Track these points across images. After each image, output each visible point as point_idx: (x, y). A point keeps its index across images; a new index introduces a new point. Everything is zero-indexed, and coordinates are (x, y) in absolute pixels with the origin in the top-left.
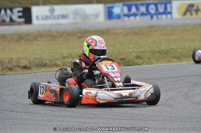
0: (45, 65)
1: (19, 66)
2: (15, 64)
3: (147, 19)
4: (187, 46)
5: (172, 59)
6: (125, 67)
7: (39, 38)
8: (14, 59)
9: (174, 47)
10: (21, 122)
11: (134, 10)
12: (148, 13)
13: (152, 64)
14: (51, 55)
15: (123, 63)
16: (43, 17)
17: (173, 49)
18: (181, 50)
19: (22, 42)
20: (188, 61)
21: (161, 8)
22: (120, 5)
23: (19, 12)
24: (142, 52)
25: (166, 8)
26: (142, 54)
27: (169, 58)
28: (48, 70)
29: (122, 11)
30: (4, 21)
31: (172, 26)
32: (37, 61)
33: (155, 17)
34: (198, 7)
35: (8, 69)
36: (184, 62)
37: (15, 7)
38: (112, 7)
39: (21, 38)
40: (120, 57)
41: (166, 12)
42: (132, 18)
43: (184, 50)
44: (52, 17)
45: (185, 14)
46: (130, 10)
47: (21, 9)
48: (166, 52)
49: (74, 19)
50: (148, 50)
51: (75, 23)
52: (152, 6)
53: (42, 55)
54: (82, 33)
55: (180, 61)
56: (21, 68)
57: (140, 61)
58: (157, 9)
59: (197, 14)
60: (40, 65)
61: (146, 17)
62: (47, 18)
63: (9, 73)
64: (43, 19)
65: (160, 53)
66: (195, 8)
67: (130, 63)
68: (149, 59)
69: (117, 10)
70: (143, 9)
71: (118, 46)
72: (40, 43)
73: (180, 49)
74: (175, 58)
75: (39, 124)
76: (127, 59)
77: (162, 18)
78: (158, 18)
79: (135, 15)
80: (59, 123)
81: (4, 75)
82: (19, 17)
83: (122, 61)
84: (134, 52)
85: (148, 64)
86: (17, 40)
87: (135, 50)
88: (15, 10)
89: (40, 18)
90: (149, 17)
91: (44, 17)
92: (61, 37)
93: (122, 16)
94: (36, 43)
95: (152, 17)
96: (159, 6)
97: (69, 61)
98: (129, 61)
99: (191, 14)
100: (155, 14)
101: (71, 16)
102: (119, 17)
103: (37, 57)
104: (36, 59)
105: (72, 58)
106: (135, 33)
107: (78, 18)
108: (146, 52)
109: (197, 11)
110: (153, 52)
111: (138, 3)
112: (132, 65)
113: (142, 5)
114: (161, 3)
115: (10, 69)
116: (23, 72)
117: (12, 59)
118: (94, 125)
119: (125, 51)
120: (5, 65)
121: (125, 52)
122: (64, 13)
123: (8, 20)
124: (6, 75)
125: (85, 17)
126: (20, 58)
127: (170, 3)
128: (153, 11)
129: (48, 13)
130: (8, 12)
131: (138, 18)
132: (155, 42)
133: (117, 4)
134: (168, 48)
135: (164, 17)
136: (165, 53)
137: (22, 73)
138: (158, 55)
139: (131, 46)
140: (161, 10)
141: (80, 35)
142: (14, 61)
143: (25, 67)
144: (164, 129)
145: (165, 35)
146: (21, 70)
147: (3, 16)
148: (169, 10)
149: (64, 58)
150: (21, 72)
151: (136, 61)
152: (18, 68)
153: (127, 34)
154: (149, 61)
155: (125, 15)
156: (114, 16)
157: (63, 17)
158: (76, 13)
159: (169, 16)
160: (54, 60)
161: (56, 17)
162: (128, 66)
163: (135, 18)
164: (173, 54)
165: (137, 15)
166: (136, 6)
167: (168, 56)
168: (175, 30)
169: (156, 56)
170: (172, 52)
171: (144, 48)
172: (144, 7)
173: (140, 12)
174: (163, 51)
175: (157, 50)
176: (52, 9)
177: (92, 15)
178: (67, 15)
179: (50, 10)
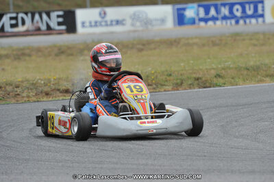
1: (58, 90)
2: (53, 87)
3: (231, 23)
5: (264, 78)
6: (201, 90)
7: (85, 52)
8: (52, 80)
9: (267, 61)
10: (60, 164)
11: (213, 12)
12: (232, 16)
13: (237, 85)
15: (198, 84)
16: (90, 23)
17: (266, 65)
19: (63, 57)
21: (250, 9)
22: (195, 5)
23: (58, 16)
24: (223, 69)
25: (256, 9)
26: (223, 71)
27: (259, 77)
29: (198, 14)
30: (39, 29)
31: (264, 34)
33: (241, 22)
35: (44, 94)
37: (54, 11)
38: (184, 9)
39: (62, 51)
40: (194, 76)
41: (256, 15)
42: (210, 23)
44: (103, 24)
46: (207, 12)
47: (61, 13)
48: (256, 69)
49: (133, 25)
50: (231, 66)
51: (135, 31)
52: (238, 7)
54: (144, 45)
56: (61, 92)
57: (221, 81)
58: (244, 11)
61: (229, 22)
62: (96, 24)
63: (45, 99)
64: (91, 26)
65: (248, 69)
67: (208, 85)
68: (233, 78)
69: (190, 13)
70: (225, 11)
71: (192, 62)
72: (87, 58)
74: (267, 76)
75: (85, 168)
76: (204, 79)
77: (250, 22)
78: (245, 22)
79: (214, 19)
80: (112, 166)
81: (38, 101)
82: (59, 24)
83: (197, 82)
84: (213, 69)
85: (232, 84)
86: (57, 55)
87: (214, 66)
88: (54, 15)
89: (87, 24)
90: (233, 21)
91: (93, 24)
93: (197, 21)
94: (82, 58)
95: (237, 22)
96: (247, 6)
98: (206, 81)
100: (242, 17)
101: (129, 21)
102: (193, 22)
103: (82, 77)
106: (214, 44)
107: (138, 24)
108: (230, 68)
110: (239, 69)
111: (218, 2)
112: (210, 87)
113: (224, 5)
114: (249, 3)
115: (47, 94)
116: (65, 98)
117: (49, 81)
118: (159, 167)
119: (201, 67)
120: (40, 89)
121: (201, 70)
122: (120, 18)
123: (44, 27)
124: (41, 101)
125: (147, 22)
126: (60, 79)
127: (262, 2)
128: (238, 14)
130: (44, 16)
131: (218, 23)
132: (241, 55)
133: (190, 5)
134: (258, 63)
135: (253, 21)
136: (254, 70)
137: (63, 100)
138: (245, 72)
139: (209, 60)
140: (250, 12)
141: (140, 46)
142: (52, 83)
143: (67, 91)
144: (253, 172)
145: (255, 45)
146: (61, 94)
147: (37, 22)
148: (260, 12)
150: (61, 98)
151: (215, 81)
152: (58, 92)
153: (204, 45)
154: (233, 80)
155: (201, 20)
156: (186, 20)
157: (118, 22)
158: (135, 17)
159: (260, 20)
161: (109, 23)
162: (205, 88)
163: (215, 23)
164: (266, 71)
165: (217, 19)
166: (216, 7)
167: (258, 74)
168: (269, 39)
169: (242, 74)
170: (264, 68)
171: (226, 64)
172: (227, 7)
173: (222, 15)
174: (251, 67)
175: (244, 66)
176: (102, 12)
177: (156, 20)
178: (124, 20)
179: (100, 14)
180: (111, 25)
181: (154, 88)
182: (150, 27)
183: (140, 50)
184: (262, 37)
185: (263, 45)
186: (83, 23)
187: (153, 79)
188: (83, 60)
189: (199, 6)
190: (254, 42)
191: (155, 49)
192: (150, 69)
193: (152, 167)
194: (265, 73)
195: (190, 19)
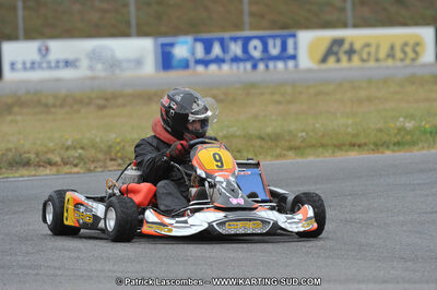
0: (27, 164)
3: (245, 68)
4: (317, 125)
5: (285, 152)
7: (16, 109)
9: (293, 127)
11: (217, 50)
12: (247, 57)
14: (39, 142)
16: (24, 63)
17: (290, 132)
18: (304, 134)
20: (318, 156)
21: (275, 46)
22: (189, 39)
25: (284, 47)
27: (278, 150)
28: (34, 173)
29: (193, 53)
32: (10, 155)
33: (261, 66)
34: (351, 45)
36: (311, 159)
38: (172, 45)
41: (284, 56)
42: (213, 68)
43: (311, 134)
44: (44, 65)
45: (324, 60)
46: (208, 49)
48: (275, 139)
49: (91, 68)
50: (238, 133)
51: (93, 78)
52: (256, 42)
53: (22, 142)
54: (106, 99)
55: (302, 155)
58: (265, 49)
59: (350, 59)
60: (17, 163)
61: (242, 65)
62: (33, 66)
64: (25, 69)
65: (262, 139)
66: (346, 46)
68: (239, 151)
69: (181, 50)
70: (236, 49)
72: (19, 118)
73: (302, 131)
74: (291, 148)
77: (275, 67)
78: (267, 66)
79: (219, 61)
89: (19, 66)
90: (249, 65)
91: (28, 65)
92: (62, 106)
93: (192, 64)
94: (9, 118)
95: (255, 67)
96: (270, 42)
97: (77, 155)
99: (338, 60)
100: (261, 59)
101: (84, 63)
102: (185, 65)
103: (11, 146)
104: (10, 150)
105: (82, 148)
107: (99, 66)
108: (233, 136)
109: (351, 52)
110: (249, 138)
111: (226, 35)
113: (235, 39)
114: (274, 37)
122: (70, 57)
125: (114, 64)
127: (294, 36)
128: (257, 54)
129: (36, 57)
131: (226, 67)
132: (255, 117)
133: (181, 39)
135: (280, 65)
136: (272, 140)
138: (258, 143)
140: (275, 51)
141: (101, 102)
145: (279, 103)
148: (290, 51)
149: (67, 149)
154: (238, 155)
155: (198, 62)
156: (174, 63)
157: (67, 64)
158: (94, 56)
159: (291, 64)
160: (46, 153)
161: (53, 65)
163: (220, 68)
164: (290, 141)
165: (223, 61)
166: (222, 42)
167: (277, 146)
168: (301, 93)
169: (253, 146)
170: (287, 138)
171: (231, 130)
172: (240, 43)
173: (231, 55)
174: (268, 135)
175: (257, 133)
176: (43, 48)
177: (128, 61)
178: (77, 60)
179: (40, 50)
180: (57, 67)
181: (120, 165)
182: (117, 72)
183: (102, 108)
184: (289, 89)
185: (290, 102)
186: (13, 65)
187: (118, 152)
188: (11, 121)
189: (196, 40)
190: (277, 97)
191: (124, 105)
192: (114, 136)
193: (110, 274)
194: (287, 144)
195: (181, 61)
